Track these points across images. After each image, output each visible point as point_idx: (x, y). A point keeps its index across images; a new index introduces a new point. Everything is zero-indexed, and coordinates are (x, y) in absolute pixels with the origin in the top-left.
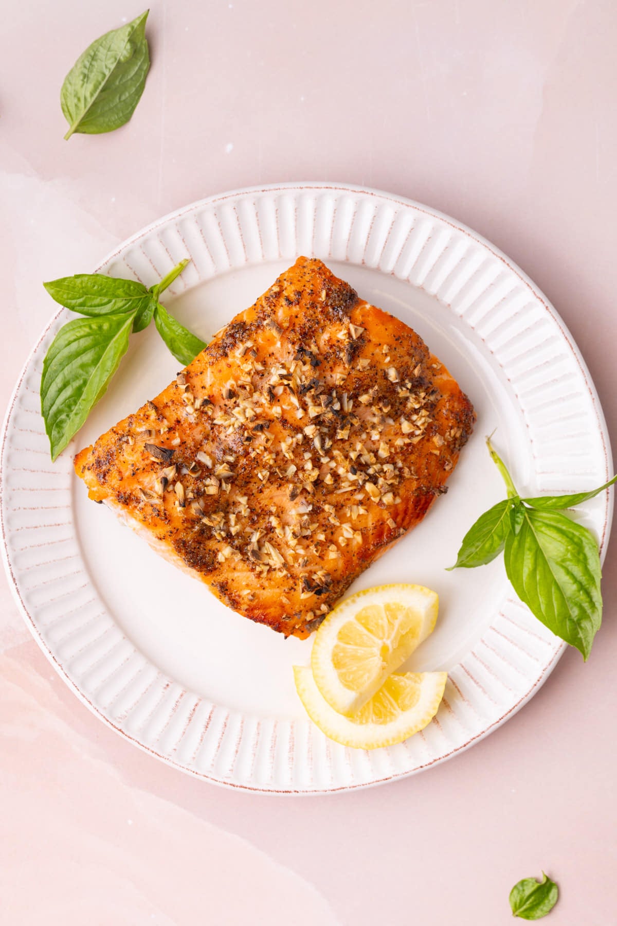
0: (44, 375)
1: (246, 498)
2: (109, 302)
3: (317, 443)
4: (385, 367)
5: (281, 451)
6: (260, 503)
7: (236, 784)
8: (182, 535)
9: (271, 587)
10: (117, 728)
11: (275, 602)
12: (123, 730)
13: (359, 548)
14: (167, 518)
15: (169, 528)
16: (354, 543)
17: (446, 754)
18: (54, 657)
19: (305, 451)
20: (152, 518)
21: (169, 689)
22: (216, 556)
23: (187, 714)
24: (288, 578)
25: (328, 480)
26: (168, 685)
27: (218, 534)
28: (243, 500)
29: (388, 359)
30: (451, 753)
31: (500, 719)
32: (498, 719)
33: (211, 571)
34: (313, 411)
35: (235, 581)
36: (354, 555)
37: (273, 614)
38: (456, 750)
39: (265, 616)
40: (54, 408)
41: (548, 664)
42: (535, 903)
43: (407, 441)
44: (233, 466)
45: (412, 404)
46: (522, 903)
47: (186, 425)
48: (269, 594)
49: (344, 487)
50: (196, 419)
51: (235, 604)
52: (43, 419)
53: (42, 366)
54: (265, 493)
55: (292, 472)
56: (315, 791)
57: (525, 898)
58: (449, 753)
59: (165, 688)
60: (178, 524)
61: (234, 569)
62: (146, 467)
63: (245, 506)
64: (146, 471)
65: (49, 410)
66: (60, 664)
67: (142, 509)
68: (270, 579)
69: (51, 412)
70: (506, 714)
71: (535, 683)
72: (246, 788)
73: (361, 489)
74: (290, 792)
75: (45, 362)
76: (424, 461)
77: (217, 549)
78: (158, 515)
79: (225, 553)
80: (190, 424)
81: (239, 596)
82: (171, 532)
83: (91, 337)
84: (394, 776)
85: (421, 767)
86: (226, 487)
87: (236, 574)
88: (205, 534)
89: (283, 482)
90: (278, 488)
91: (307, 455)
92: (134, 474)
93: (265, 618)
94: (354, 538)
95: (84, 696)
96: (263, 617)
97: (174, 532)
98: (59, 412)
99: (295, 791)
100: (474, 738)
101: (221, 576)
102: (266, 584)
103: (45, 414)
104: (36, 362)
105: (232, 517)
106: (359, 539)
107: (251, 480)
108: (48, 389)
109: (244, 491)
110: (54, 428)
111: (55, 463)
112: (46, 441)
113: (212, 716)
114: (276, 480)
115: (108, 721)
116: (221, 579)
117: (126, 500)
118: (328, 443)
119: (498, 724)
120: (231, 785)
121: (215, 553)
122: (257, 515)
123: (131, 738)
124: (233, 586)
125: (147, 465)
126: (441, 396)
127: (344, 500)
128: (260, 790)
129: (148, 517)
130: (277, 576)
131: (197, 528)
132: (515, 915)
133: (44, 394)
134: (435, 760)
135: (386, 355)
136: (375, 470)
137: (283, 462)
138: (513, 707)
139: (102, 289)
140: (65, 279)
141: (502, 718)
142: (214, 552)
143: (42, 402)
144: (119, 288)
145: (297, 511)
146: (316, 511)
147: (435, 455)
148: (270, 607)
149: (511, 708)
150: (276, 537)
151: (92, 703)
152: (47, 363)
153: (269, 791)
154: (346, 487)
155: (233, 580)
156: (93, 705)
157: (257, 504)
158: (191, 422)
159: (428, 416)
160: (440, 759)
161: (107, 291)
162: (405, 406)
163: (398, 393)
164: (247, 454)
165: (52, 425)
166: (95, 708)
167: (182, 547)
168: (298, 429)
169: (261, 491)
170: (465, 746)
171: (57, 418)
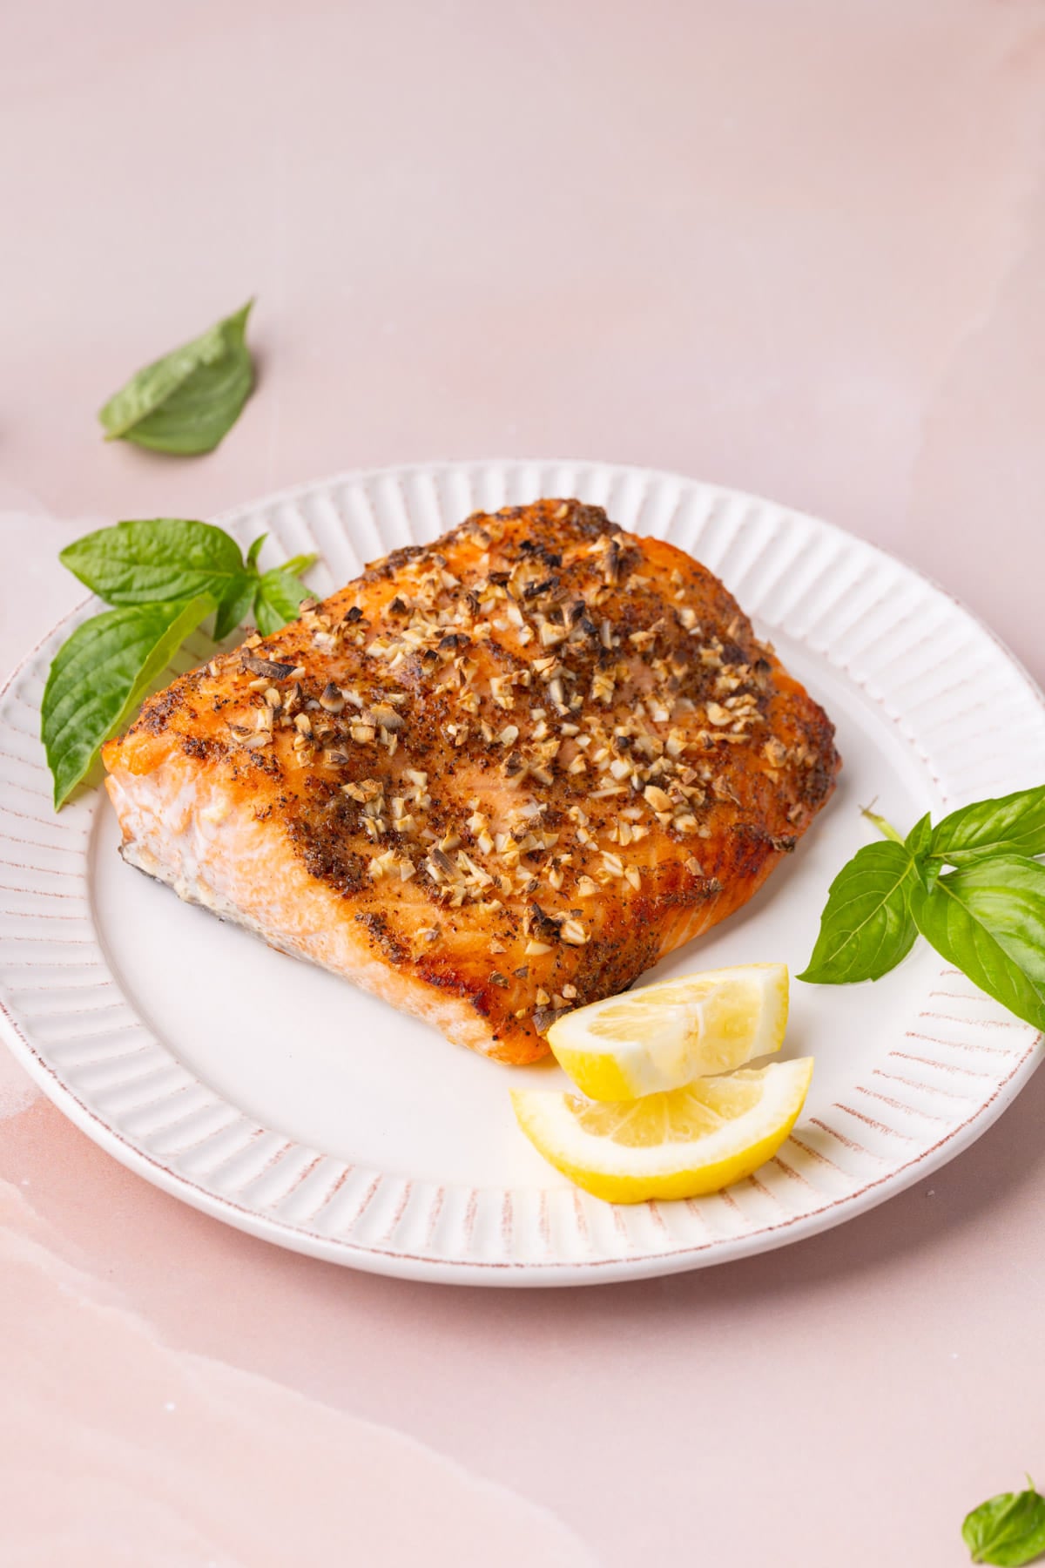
0: (50, 685)
1: (424, 775)
2: (175, 577)
3: (555, 691)
4: (676, 606)
5: (491, 697)
6: (448, 794)
7: (396, 1251)
8: (303, 810)
9: (469, 928)
10: (160, 1166)
11: (476, 952)
12: (172, 1169)
13: (635, 896)
14: (277, 772)
15: (279, 793)
16: (626, 888)
17: (819, 1208)
18: (40, 1059)
19: (533, 707)
20: (249, 770)
21: (262, 1135)
22: (365, 867)
23: (300, 1167)
24: (501, 917)
25: (577, 767)
26: (261, 1131)
27: (373, 825)
28: (419, 778)
29: (681, 594)
30: (828, 1207)
31: (922, 1156)
32: (917, 1156)
33: (355, 891)
34: (549, 633)
35: (400, 915)
36: (625, 904)
37: (474, 973)
38: (837, 1203)
39: (457, 973)
40: (66, 731)
41: (1007, 1076)
42: (1015, 1537)
43: (717, 736)
44: (401, 710)
45: (727, 682)
46: (990, 1536)
47: (317, 657)
48: (465, 939)
49: (605, 788)
50: (335, 650)
51: (399, 954)
52: (43, 747)
53: (48, 671)
54: (459, 775)
55: (509, 737)
56: (558, 1265)
57: (995, 1525)
58: (823, 1207)
59: (256, 1134)
60: (297, 786)
61: (399, 896)
62: (240, 700)
63: (421, 788)
64: (242, 707)
65: (56, 735)
66: (52, 1069)
67: (232, 758)
68: (467, 916)
69: (59, 738)
70: (933, 1149)
71: (985, 1103)
72: (417, 1258)
73: (637, 798)
74: (507, 1266)
75: (54, 665)
76: (750, 785)
77: (367, 855)
78: (262, 764)
79: (382, 861)
80: (323, 657)
81: (408, 940)
82: (284, 800)
83: (141, 621)
84: (716, 1242)
85: (770, 1229)
86: (388, 739)
87: (401, 906)
88: (347, 817)
89: (492, 759)
90: (483, 772)
91: (538, 713)
92: (219, 707)
93: (456, 977)
94: (625, 878)
95: (96, 1118)
96: (454, 974)
97: (290, 802)
98: (73, 737)
99: (517, 1265)
100: (873, 1185)
101: (374, 903)
102: (460, 922)
103: (47, 739)
104: (38, 665)
105: (398, 804)
106: (634, 880)
107: (435, 744)
108: (56, 704)
109: (420, 763)
110: (62, 760)
111: (60, 813)
112: (48, 779)
113: (349, 1177)
114: (480, 754)
115: (141, 1154)
116: (376, 907)
117: (201, 750)
118: (577, 701)
119: (917, 1163)
120: (387, 1253)
121: (365, 862)
122: (444, 813)
123: (187, 1182)
124: (398, 924)
125: (242, 697)
126: (777, 692)
127: (606, 816)
128: (446, 1262)
129: (242, 769)
130: (482, 912)
131: (332, 805)
132: (976, 1558)
133: (47, 711)
134: (797, 1219)
135: (677, 588)
136: (661, 767)
137: (494, 720)
138: (945, 1137)
139: (164, 548)
140: (98, 534)
141: (926, 1154)
142: (362, 859)
143: (44, 723)
144: (194, 544)
145: (518, 812)
146: (554, 819)
147: (771, 782)
148: (467, 960)
149: (941, 1139)
150: (480, 854)
151: (111, 1127)
152: (57, 667)
153: (464, 1263)
154: (608, 787)
155: (396, 912)
156: (114, 1131)
157: (445, 794)
158: (325, 654)
159: (755, 706)
160: (806, 1216)
161: (172, 554)
162: (713, 683)
163: (700, 656)
164: (427, 692)
165: (60, 756)
166: (117, 1136)
167: (303, 832)
168: (522, 664)
169: (451, 772)
170: (855, 1196)
171: (70, 748)
